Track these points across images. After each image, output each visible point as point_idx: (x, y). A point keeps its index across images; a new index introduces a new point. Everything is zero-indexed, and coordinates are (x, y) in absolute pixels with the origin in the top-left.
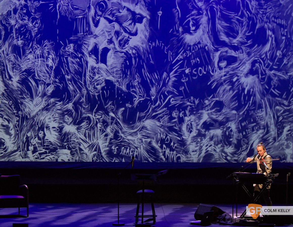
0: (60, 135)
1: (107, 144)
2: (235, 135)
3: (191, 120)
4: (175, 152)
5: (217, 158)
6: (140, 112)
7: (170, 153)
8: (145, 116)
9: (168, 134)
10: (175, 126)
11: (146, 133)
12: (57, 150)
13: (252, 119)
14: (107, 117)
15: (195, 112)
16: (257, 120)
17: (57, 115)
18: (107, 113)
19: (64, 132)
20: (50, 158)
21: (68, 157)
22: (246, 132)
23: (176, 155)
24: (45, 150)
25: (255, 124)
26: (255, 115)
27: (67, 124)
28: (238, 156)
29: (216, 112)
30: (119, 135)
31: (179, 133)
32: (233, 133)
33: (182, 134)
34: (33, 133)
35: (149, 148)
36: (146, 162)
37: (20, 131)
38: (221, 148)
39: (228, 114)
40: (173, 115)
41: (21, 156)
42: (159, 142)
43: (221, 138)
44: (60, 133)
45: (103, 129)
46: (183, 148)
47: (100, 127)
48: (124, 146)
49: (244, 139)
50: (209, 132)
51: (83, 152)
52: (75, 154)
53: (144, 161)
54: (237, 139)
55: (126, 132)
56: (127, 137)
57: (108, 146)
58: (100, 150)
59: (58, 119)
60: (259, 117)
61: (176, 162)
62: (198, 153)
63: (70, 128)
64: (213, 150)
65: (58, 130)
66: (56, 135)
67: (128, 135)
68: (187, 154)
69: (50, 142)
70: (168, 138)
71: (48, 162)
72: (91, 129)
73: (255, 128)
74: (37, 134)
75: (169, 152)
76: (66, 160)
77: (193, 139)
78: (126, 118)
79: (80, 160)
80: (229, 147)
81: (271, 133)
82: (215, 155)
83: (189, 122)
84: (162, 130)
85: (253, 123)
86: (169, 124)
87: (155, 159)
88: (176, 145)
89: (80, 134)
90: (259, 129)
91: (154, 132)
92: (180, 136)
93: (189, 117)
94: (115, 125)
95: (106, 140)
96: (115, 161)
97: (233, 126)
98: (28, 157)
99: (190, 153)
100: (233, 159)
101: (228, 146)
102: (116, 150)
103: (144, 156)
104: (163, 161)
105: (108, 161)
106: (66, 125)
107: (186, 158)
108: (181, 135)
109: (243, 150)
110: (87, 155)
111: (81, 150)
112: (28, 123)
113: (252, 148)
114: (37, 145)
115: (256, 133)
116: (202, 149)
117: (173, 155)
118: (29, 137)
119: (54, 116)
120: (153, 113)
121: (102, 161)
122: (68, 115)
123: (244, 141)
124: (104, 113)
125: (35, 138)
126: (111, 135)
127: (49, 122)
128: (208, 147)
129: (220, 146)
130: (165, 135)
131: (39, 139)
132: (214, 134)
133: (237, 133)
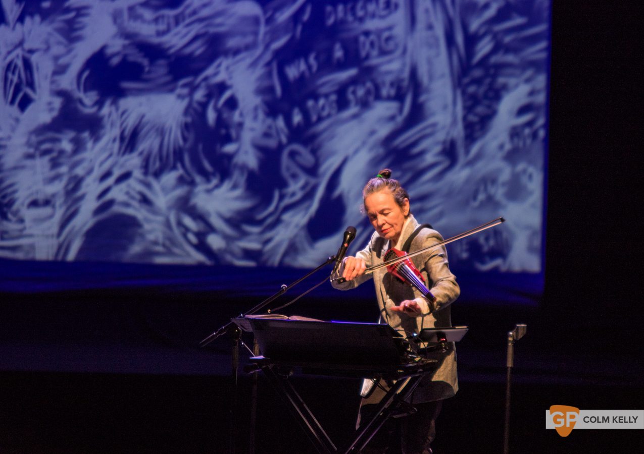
2: (248, 123)
3: (28, 45)
5: (156, 243)
13: (338, 46)
15: (46, 5)
16: (363, 54)
22: (306, 114)
25: (352, 72)
26: (356, 25)
28: (262, 232)
29: (158, 8)
32: (241, 115)
38: (180, 191)
39: (218, 20)
43: (176, 138)
49: (296, 147)
50: (117, 109)
54: (261, 149)
60: (373, 37)
62: (59, 213)
64: (137, 197)
68: (4, 217)
73: (354, 92)
77: (35, 139)
80: (217, 186)
81: (433, 120)
82: (147, 227)
83: (19, 52)
85: (341, 66)
90: (371, 98)
93: (18, 27)
97: (242, 78)
99: (15, 214)
100: (236, 250)
101: (215, 181)
109: (287, 201)
113: (336, 193)
115: (355, 116)
116: (79, 193)
123: (298, 158)
128: (110, 181)
129: (170, 178)
132: (143, 116)
133: (261, 115)
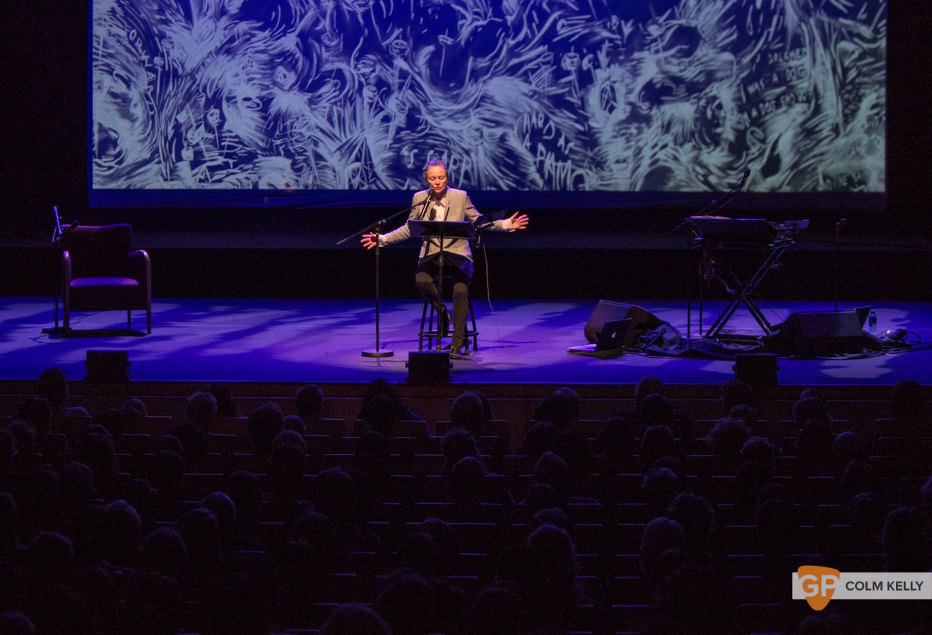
0: (265, 118)
1: (388, 142)
2: (729, 117)
3: (612, 79)
4: (569, 164)
5: (682, 181)
6: (476, 57)
7: (556, 167)
8: (489, 67)
9: (551, 116)
10: (570, 93)
11: (492, 113)
12: (257, 158)
13: (775, 75)
14: (388, 70)
15: (621, 58)
16: (788, 79)
17: (256, 67)
18: (389, 61)
19: (273, 110)
20: (238, 179)
21: (284, 177)
22: (759, 111)
23: (573, 171)
24: (226, 157)
25: (783, 89)
26: (784, 64)
27: (283, 90)
28: (738, 174)
29: (679, 58)
30: (419, 119)
31: (581, 111)
32: (725, 112)
33: (589, 115)
34: (193, 114)
35: (499, 152)
36: (493, 189)
37: (157, 107)
38: (694, 153)
39: (712, 63)
40: (563, 64)
41: (162, 175)
42: (528, 136)
43: (691, 126)
44: (263, 114)
45: (378, 103)
46: (590, 154)
47: (369, 98)
48: (433, 147)
49: (754, 129)
50: (660, 111)
51: (323, 163)
52: (304, 170)
53: (488, 188)
54: (736, 130)
55: (439, 110)
56: (441, 124)
57: (390, 148)
58: (371, 160)
59: (259, 76)
60: (793, 70)
61: (572, 189)
62: (631, 166)
63: (289, 101)
64: (671, 157)
65: (258, 105)
66: (252, 119)
67: (444, 117)
68: (602, 169)
69: (237, 137)
70: (550, 128)
71: (234, 190)
72: (345, 101)
73: (784, 99)
74: (202, 116)
75: (554, 164)
76: (281, 186)
77: (617, 128)
78: (439, 71)
79: (317, 185)
80: (713, 150)
81: (826, 113)
82: (677, 172)
83: (608, 82)
84: (535, 105)
85: (777, 85)
86: (554, 88)
87: (515, 181)
88: (571, 145)
89: (315, 116)
90: (793, 102)
91: (514, 110)
92: (583, 119)
93: (608, 70)
94: (410, 92)
95: (387, 131)
96: (409, 186)
97: (725, 93)
98: (179, 178)
99: (608, 167)
100: (724, 184)
101: (712, 148)
102: (412, 160)
103: (487, 173)
104: (539, 187)
105: (391, 188)
106: (280, 91)
107: (598, 179)
108: (586, 119)
109: (750, 157)
110: (334, 171)
111: (318, 157)
112: (178, 86)
113: (776, 153)
114: (203, 147)
115: (785, 112)
116: (641, 156)
117: (563, 172)
118: (181, 125)
119: (249, 68)
120: (510, 60)
121: (374, 187)
122: (285, 67)
123: (755, 135)
124: (379, 60)
125: (198, 127)
126: (400, 120)
127: (235, 84)
128: (657, 149)
129: (688, 146)
130: (543, 116)
131: (209, 129)
132: (673, 115)
133: (735, 112)
